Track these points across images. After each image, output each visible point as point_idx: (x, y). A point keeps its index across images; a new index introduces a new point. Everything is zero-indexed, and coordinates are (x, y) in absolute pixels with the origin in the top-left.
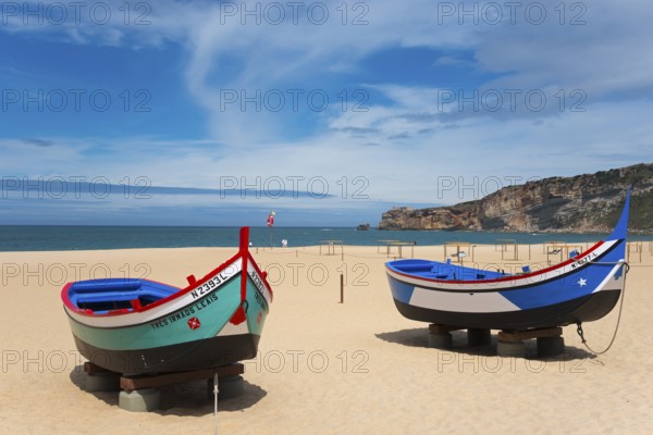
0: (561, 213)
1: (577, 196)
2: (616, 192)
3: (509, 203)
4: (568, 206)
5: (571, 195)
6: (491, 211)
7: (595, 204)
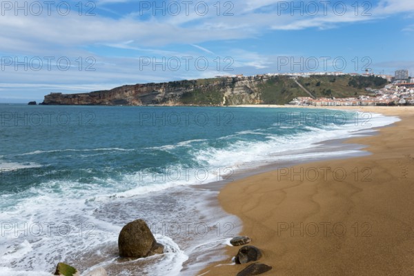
0: (157, 98)
1: (163, 91)
2: (180, 90)
3: (128, 93)
4: (160, 95)
5: (161, 91)
6: (118, 96)
7: (172, 95)
